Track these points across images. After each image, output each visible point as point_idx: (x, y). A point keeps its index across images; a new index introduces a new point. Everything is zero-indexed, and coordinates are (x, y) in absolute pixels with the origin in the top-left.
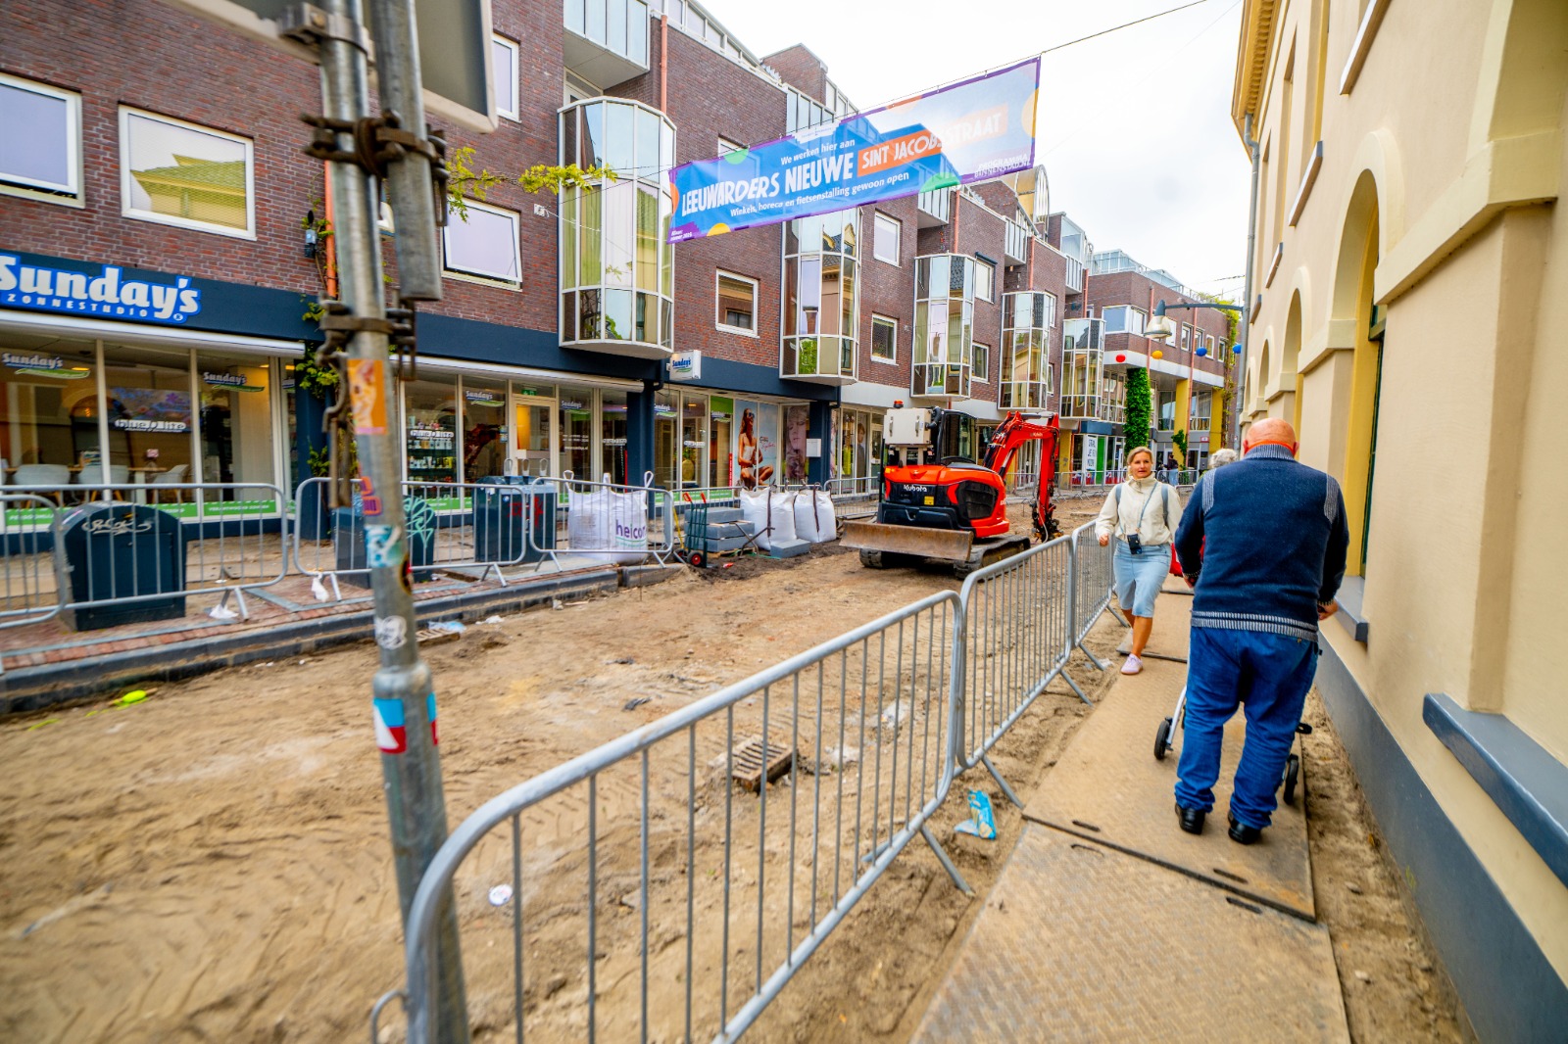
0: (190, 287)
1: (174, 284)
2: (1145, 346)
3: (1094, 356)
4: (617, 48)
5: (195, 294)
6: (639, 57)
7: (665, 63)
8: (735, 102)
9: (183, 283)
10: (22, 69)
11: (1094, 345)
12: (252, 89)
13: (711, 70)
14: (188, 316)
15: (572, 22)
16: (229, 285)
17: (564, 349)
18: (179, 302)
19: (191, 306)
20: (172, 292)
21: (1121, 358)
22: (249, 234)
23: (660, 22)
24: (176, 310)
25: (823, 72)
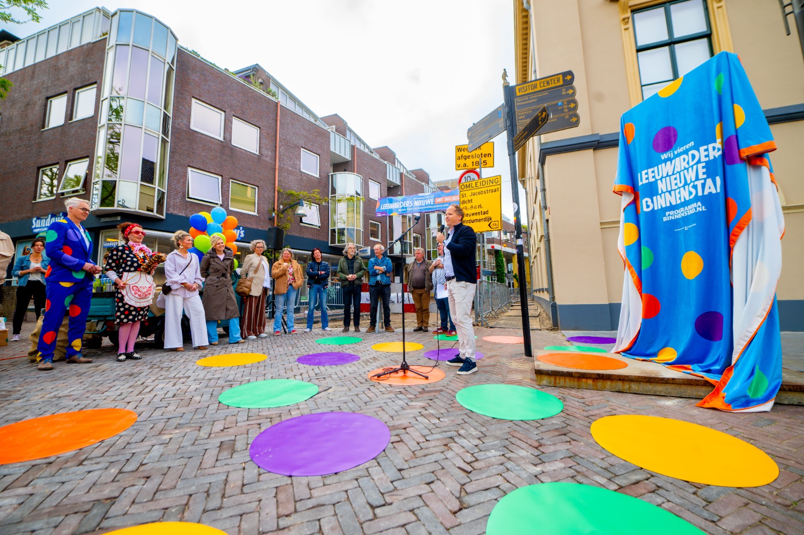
0: (243, 230)
1: (239, 229)
2: (500, 242)
3: (483, 246)
4: (342, 155)
5: (243, 231)
6: (348, 157)
7: (355, 158)
8: (373, 168)
9: (241, 228)
10: (211, 171)
11: (483, 242)
12: (259, 173)
13: (366, 159)
14: (242, 238)
15: (332, 149)
16: (251, 229)
17: (331, 247)
18: (240, 234)
19: (242, 235)
20: (239, 231)
21: (493, 247)
22: (255, 214)
23: (354, 146)
24: (239, 236)
25: (395, 156)
